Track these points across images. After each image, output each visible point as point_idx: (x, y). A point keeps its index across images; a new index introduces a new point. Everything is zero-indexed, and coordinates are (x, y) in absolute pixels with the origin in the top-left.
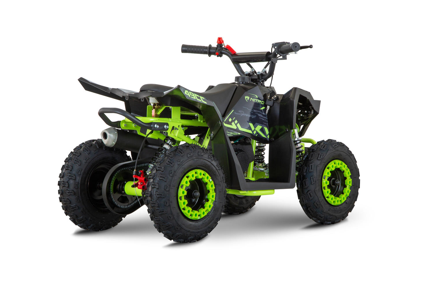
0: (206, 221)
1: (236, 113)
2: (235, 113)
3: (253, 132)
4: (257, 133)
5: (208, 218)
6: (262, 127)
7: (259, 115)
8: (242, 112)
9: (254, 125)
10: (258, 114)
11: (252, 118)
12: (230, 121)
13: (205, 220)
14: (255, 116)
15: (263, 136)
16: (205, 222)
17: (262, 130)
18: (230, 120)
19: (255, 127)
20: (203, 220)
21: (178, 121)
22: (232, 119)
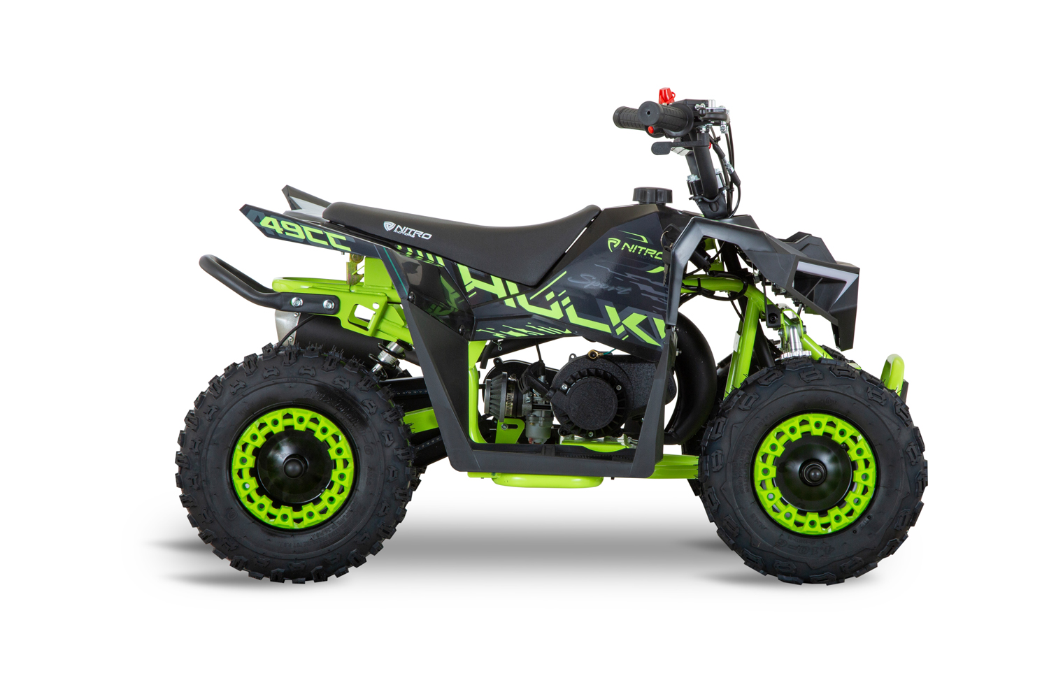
0: (322, 534)
1: (573, 279)
2: (570, 279)
3: (613, 329)
4: (628, 331)
5: (331, 529)
6: (646, 317)
7: (642, 287)
8: (591, 278)
9: (619, 311)
10: (639, 284)
11: (619, 293)
12: (548, 300)
13: (320, 531)
14: (630, 289)
15: (649, 340)
16: (320, 537)
17: (647, 326)
18: (550, 296)
19: (622, 318)
20: (315, 533)
21: (379, 294)
22: (556, 293)
